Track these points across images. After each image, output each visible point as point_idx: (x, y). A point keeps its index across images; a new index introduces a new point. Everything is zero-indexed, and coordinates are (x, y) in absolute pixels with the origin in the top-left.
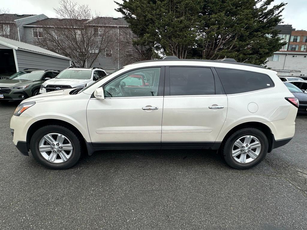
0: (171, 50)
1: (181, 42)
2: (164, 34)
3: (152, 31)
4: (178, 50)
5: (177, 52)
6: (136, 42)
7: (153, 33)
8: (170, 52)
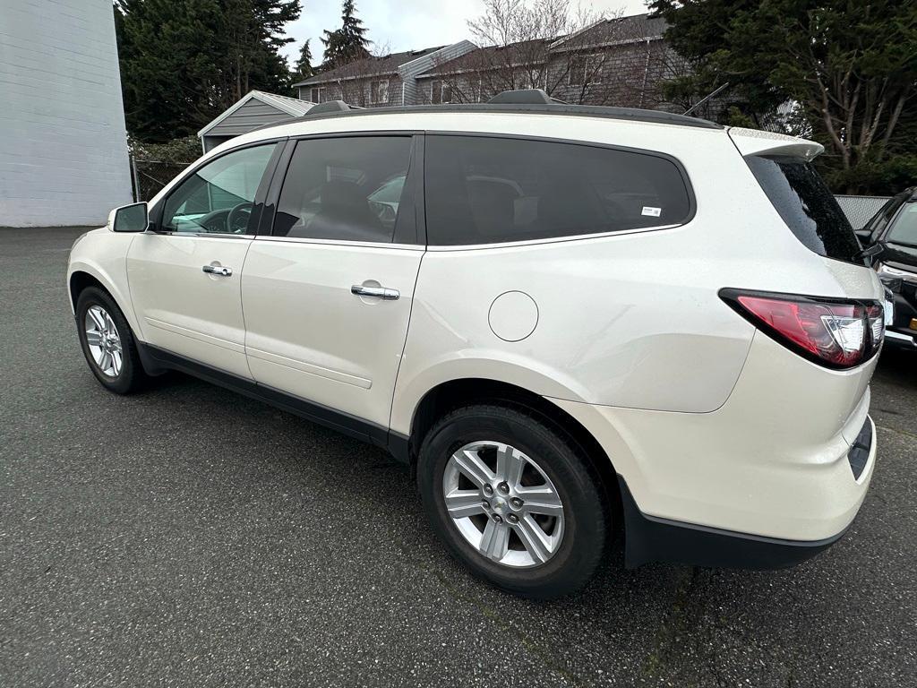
0: (821, 101)
1: (868, 65)
2: (794, 41)
3: (744, 36)
4: (855, 99)
5: (853, 108)
6: (675, 86)
7: (747, 42)
8: (814, 111)
